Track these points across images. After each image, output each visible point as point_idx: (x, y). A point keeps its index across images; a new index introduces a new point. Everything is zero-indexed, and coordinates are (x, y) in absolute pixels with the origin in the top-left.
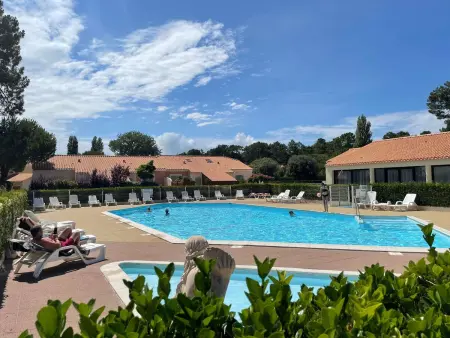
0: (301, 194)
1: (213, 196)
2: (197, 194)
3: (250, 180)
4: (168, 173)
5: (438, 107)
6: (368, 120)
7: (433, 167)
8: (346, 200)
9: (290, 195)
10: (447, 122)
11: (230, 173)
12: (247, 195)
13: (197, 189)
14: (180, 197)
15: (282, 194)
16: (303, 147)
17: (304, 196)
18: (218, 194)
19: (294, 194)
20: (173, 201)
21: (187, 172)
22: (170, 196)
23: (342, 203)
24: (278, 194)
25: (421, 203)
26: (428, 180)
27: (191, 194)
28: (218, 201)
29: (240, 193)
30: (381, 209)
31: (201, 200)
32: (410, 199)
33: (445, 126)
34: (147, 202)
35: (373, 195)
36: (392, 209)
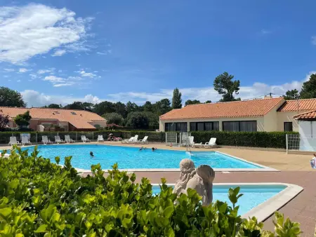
0: (146, 138)
1: (79, 140)
2: (67, 138)
3: (107, 128)
4: (40, 122)
5: (219, 86)
6: (180, 91)
7: (223, 122)
8: (175, 142)
9: (138, 139)
10: (224, 96)
11: (90, 123)
12: (105, 138)
13: (67, 134)
14: (53, 140)
15: (132, 138)
16: (137, 106)
17: (148, 139)
18: (84, 138)
19: (141, 138)
20: (48, 143)
21: (56, 122)
22: (45, 139)
23: (173, 143)
24: (129, 138)
25: (219, 143)
26: (221, 130)
27: (63, 138)
28: (84, 143)
29: (100, 138)
30: (197, 147)
31: (71, 142)
32: (213, 141)
33: (223, 98)
34: (26, 144)
35: (192, 138)
36: (203, 147)
